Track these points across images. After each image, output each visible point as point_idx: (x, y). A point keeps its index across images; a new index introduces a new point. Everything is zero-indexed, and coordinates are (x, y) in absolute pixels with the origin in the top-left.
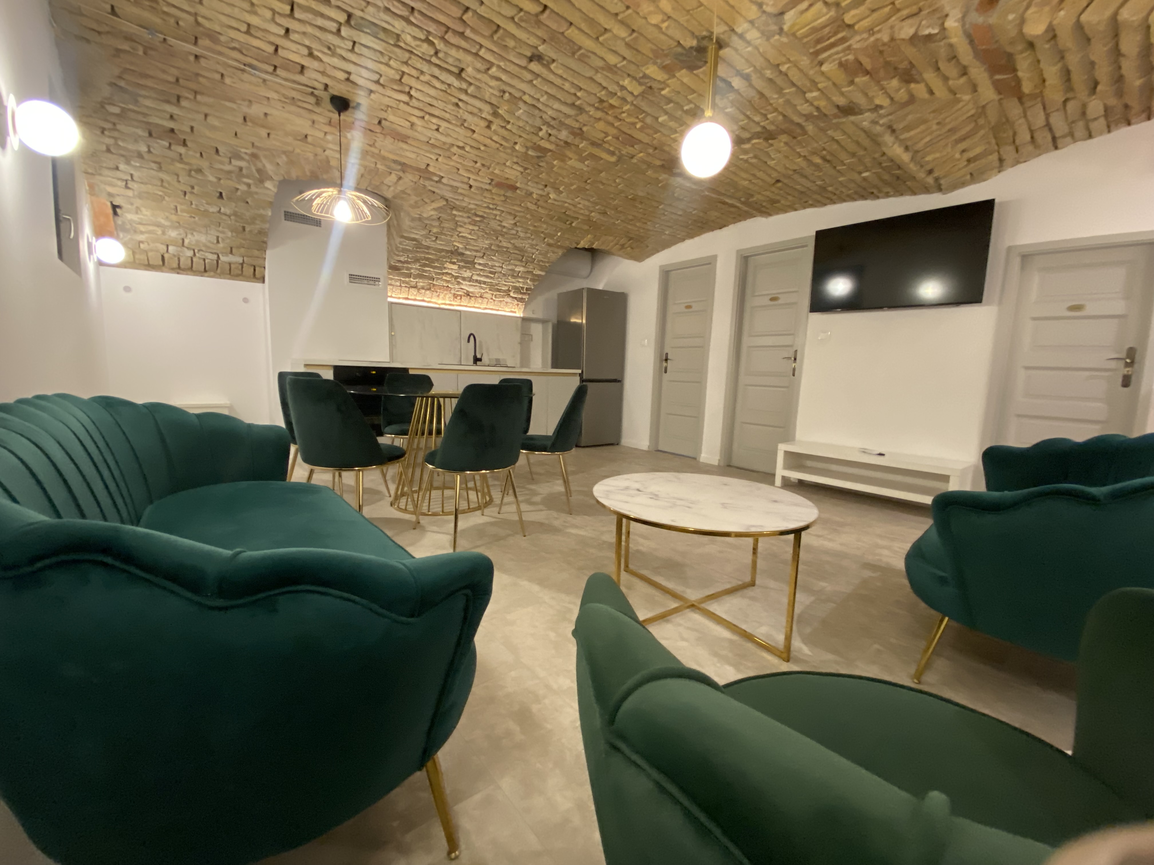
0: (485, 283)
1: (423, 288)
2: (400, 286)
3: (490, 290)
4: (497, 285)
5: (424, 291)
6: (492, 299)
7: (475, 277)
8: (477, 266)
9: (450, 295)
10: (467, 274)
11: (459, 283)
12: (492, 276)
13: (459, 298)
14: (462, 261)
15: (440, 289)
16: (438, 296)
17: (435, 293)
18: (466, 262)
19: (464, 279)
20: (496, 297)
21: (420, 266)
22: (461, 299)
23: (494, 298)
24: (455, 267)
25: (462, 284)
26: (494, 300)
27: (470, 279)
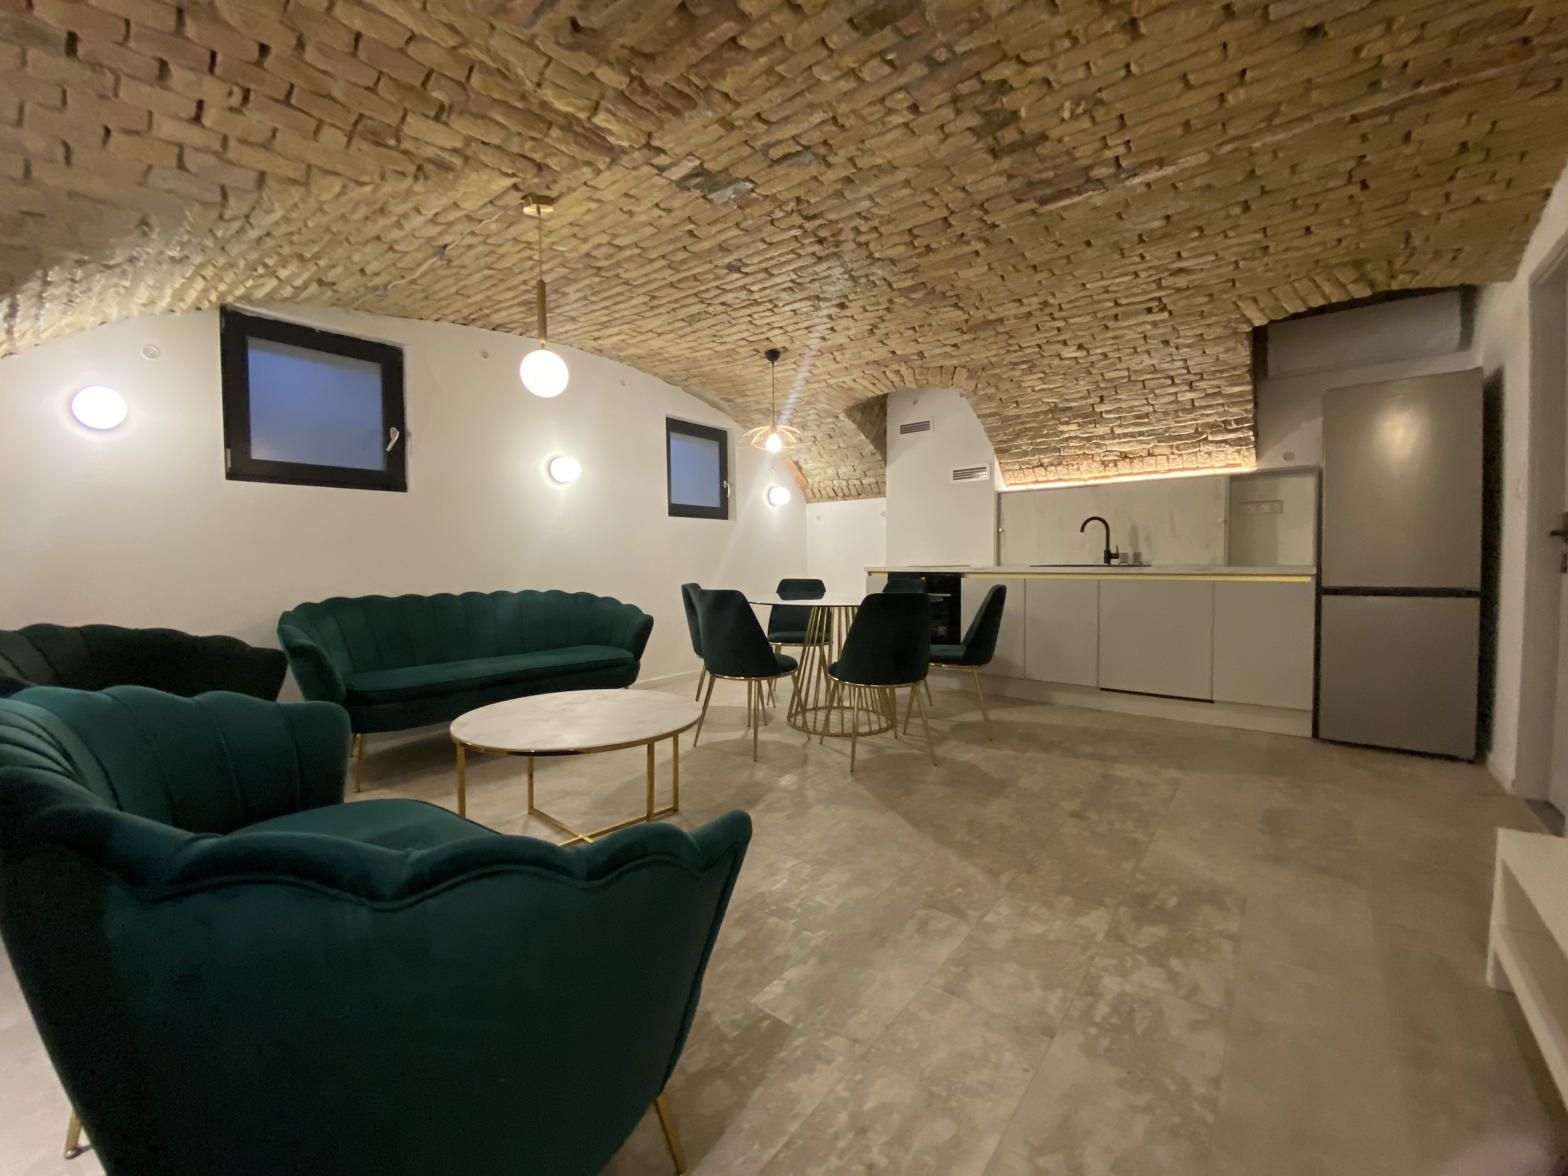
0: (1141, 434)
1: (1051, 464)
2: (1021, 468)
3: (1160, 442)
4: (1166, 431)
5: (1053, 468)
6: (1173, 453)
7: (1118, 431)
8: (1105, 416)
9: (1095, 464)
10: (1101, 430)
11: (1098, 446)
12: (1146, 420)
13: (1112, 465)
14: (1075, 417)
15: (1075, 460)
16: (1078, 469)
17: (1070, 467)
18: (1086, 416)
19: (1102, 437)
20: (1177, 447)
21: (1028, 439)
22: (1116, 465)
23: (1176, 452)
24: (1073, 427)
25: (1106, 445)
26: (1180, 455)
27: (1113, 435)
